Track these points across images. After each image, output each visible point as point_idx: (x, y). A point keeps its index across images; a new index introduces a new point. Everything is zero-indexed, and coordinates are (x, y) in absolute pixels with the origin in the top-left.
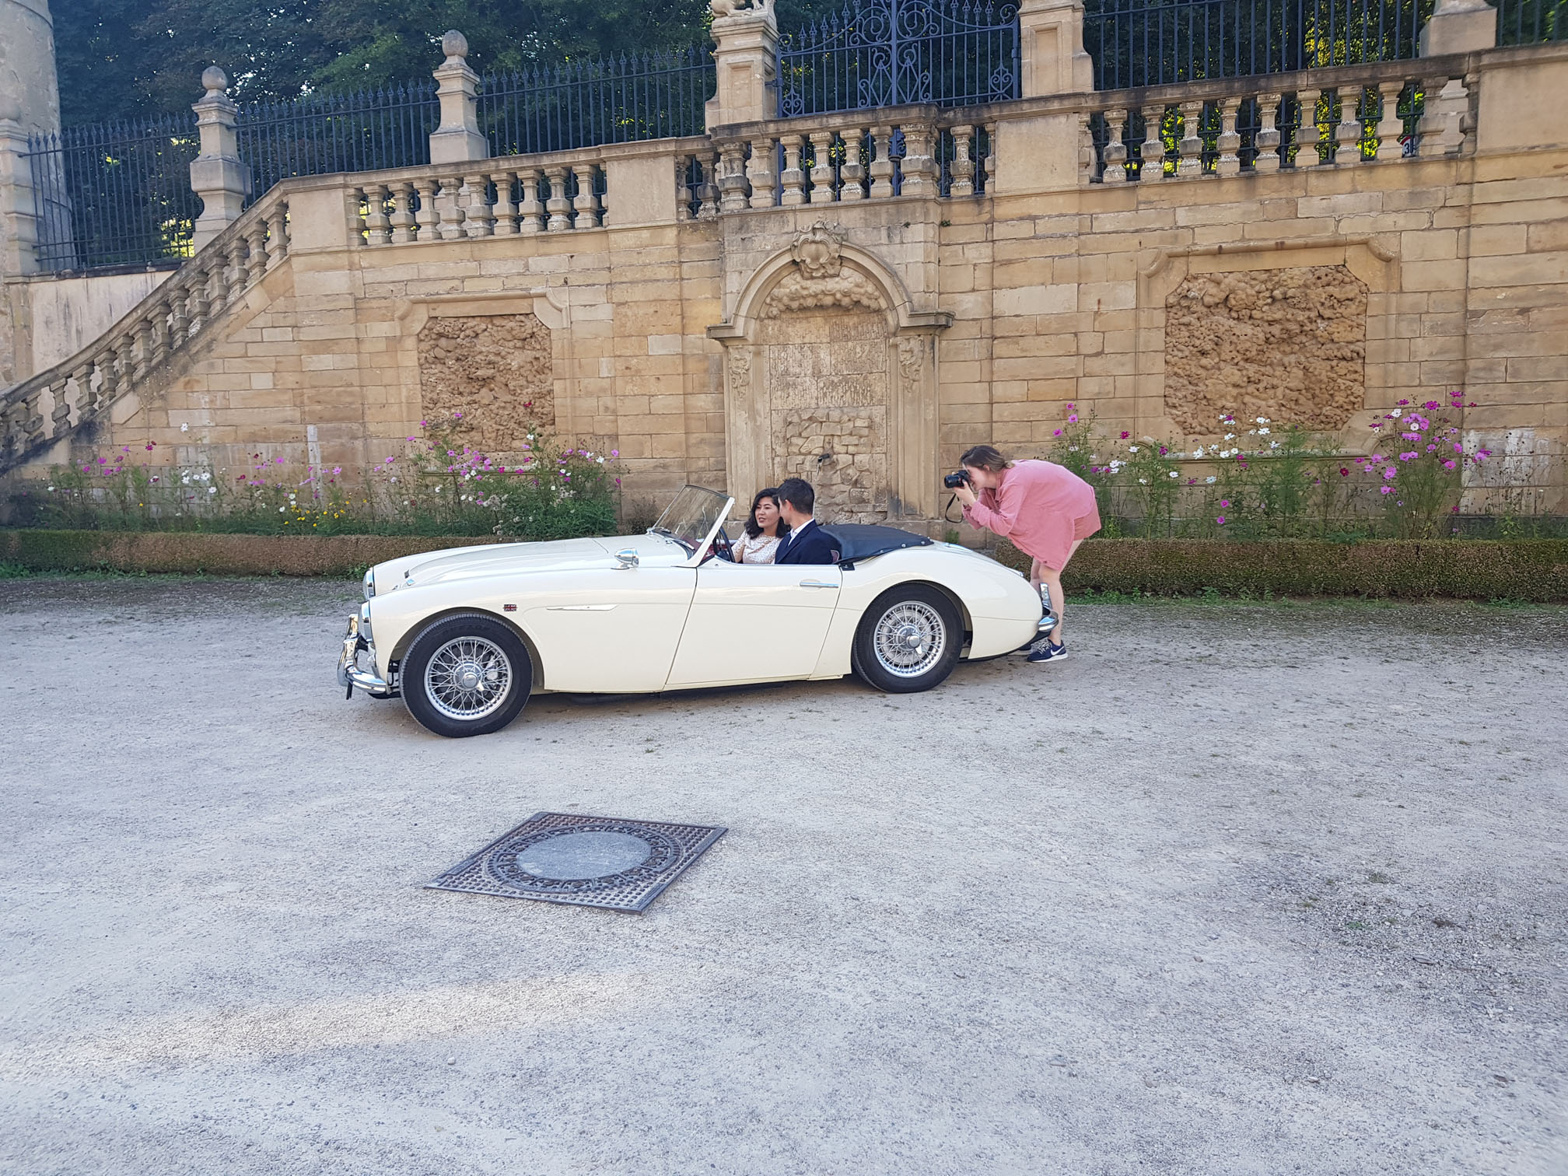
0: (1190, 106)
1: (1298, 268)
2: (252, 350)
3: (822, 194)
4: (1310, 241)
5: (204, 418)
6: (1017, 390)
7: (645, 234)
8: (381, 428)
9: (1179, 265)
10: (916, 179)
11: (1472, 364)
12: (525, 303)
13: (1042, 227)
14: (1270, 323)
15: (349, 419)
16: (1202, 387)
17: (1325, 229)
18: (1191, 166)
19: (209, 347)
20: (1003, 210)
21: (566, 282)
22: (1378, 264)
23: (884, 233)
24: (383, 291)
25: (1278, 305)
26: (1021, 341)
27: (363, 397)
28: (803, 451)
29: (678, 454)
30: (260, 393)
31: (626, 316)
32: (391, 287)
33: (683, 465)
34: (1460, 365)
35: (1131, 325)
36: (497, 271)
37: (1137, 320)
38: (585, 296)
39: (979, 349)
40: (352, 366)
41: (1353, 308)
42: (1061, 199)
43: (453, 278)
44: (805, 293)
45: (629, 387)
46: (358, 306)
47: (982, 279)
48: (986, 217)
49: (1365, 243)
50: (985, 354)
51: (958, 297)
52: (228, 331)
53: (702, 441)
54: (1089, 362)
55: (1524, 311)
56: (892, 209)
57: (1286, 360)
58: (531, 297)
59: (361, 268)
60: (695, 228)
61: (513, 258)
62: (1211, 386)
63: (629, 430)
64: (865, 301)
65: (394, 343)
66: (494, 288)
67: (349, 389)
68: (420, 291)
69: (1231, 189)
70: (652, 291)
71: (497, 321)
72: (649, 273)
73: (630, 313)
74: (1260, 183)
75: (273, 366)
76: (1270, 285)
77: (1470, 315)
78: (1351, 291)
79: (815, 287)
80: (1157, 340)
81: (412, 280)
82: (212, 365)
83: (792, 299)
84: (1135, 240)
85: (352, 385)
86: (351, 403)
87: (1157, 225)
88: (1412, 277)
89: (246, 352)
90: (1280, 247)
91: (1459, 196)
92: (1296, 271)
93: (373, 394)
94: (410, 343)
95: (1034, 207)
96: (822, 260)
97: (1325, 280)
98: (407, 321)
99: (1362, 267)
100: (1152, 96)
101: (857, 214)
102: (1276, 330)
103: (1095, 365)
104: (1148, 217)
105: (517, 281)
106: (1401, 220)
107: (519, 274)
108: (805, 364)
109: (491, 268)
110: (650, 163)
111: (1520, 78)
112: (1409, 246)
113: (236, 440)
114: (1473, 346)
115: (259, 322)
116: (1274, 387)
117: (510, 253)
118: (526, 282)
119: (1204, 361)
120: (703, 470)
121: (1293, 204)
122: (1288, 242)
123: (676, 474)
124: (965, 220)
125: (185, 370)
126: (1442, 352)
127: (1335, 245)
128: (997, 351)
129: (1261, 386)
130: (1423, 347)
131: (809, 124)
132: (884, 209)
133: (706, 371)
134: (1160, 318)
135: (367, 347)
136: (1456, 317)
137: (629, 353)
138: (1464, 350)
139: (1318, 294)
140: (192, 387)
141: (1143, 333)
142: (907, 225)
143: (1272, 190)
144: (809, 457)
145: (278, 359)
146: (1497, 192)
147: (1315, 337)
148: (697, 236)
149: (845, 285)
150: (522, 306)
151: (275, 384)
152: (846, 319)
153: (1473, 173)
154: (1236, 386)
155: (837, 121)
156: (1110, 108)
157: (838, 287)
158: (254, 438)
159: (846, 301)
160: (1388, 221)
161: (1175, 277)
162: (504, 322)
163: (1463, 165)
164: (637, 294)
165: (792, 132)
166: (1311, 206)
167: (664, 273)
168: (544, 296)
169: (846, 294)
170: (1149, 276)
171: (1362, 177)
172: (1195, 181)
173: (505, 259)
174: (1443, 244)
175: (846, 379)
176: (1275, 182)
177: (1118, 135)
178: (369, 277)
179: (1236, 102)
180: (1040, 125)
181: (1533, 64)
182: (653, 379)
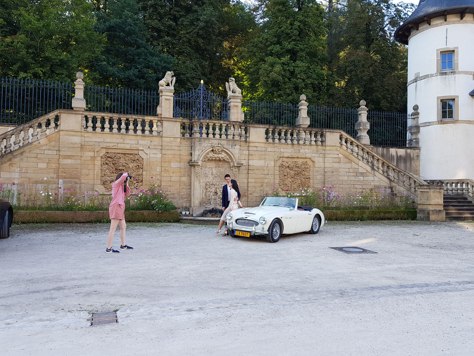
0: (283, 130)
1: (300, 161)
2: (39, 156)
3: (217, 136)
4: (302, 157)
5: (17, 175)
6: (253, 180)
7: (172, 139)
8: (86, 181)
9: (281, 159)
10: (237, 136)
11: (326, 181)
12: (137, 151)
13: (258, 149)
14: (295, 171)
15: (75, 178)
16: (285, 182)
17: (304, 155)
18: (283, 141)
19: (22, 154)
20: (251, 144)
21: (149, 147)
22: (312, 162)
23: (231, 146)
24: (91, 144)
25: (297, 168)
26: (254, 171)
27: (81, 172)
28: (210, 191)
29: (177, 191)
30: (41, 169)
31: (166, 157)
32: (94, 143)
33: (178, 194)
34: (324, 181)
35: (273, 169)
36: (129, 143)
37: (274, 168)
38: (154, 151)
39: (245, 172)
40: (78, 163)
41: (308, 170)
42: (262, 144)
43: (115, 143)
44: (214, 157)
45: (165, 174)
46: (82, 147)
47: (247, 158)
48: (247, 145)
49: (310, 158)
50: (247, 173)
51: (242, 161)
52: (30, 149)
53: (183, 188)
54: (266, 176)
55: (333, 172)
56: (232, 142)
57: (297, 178)
58: (139, 150)
59: (84, 137)
60: (184, 139)
61: (135, 140)
62: (287, 182)
63: (165, 185)
64: (226, 160)
65: (93, 158)
66: (128, 147)
67: (76, 170)
68: (105, 145)
69: (290, 146)
70: (173, 152)
71: (127, 155)
72: (172, 148)
73: (167, 157)
74: (294, 146)
75: (48, 161)
76: (296, 164)
77: (325, 172)
78: (308, 167)
79: (216, 156)
80: (277, 172)
81: (101, 142)
82: (22, 159)
83: (210, 158)
84: (274, 153)
85: (78, 169)
86: (76, 174)
87: (278, 151)
88: (317, 165)
89: (37, 156)
90: (298, 158)
91: (323, 152)
92: (300, 162)
93: (84, 171)
94: (99, 158)
95: (257, 145)
96: (220, 150)
97: (304, 164)
98: (99, 152)
99: (310, 163)
100: (277, 127)
101: (225, 141)
102: (296, 172)
103: (267, 176)
104: (276, 149)
105: (135, 146)
106: (315, 155)
107: (135, 144)
108: (210, 172)
109: (127, 141)
110: (174, 123)
111: (331, 134)
112: (316, 160)
113: (29, 183)
114: (326, 178)
115: (44, 148)
116: (296, 183)
117: (133, 139)
118: (137, 146)
119: (285, 177)
120: (183, 195)
121: (299, 150)
122: (299, 157)
123: (176, 196)
124: (243, 145)
125: (10, 160)
126: (321, 178)
127: (306, 158)
128: (249, 173)
129: (294, 182)
130: (319, 177)
131: (216, 122)
132: (231, 141)
133: (185, 172)
134: (278, 168)
135: (83, 158)
136: (323, 172)
137: (166, 166)
138: (324, 178)
139: (303, 166)
140: (12, 165)
141: (276, 171)
142: (235, 145)
143: (296, 147)
144: (212, 193)
145: (49, 159)
146: (329, 152)
147: (302, 174)
148: (184, 141)
149: (223, 156)
150: (136, 152)
151: (47, 167)
152: (219, 163)
153: (325, 148)
154: (290, 182)
155: (222, 122)
156: (270, 128)
157: (221, 156)
158: (37, 182)
159: (222, 159)
160: (313, 155)
161: (281, 161)
162: (129, 156)
163: (324, 147)
164: (169, 152)
165: (212, 122)
166: (302, 151)
167: (176, 148)
168: (143, 150)
169: (222, 158)
170: (276, 160)
171: (309, 147)
172: (284, 144)
173: (132, 140)
174: (321, 160)
175: (218, 176)
176: (297, 146)
177: (271, 133)
178: (87, 139)
179: (290, 131)
180: (258, 129)
181: (333, 132)
182: (172, 173)
